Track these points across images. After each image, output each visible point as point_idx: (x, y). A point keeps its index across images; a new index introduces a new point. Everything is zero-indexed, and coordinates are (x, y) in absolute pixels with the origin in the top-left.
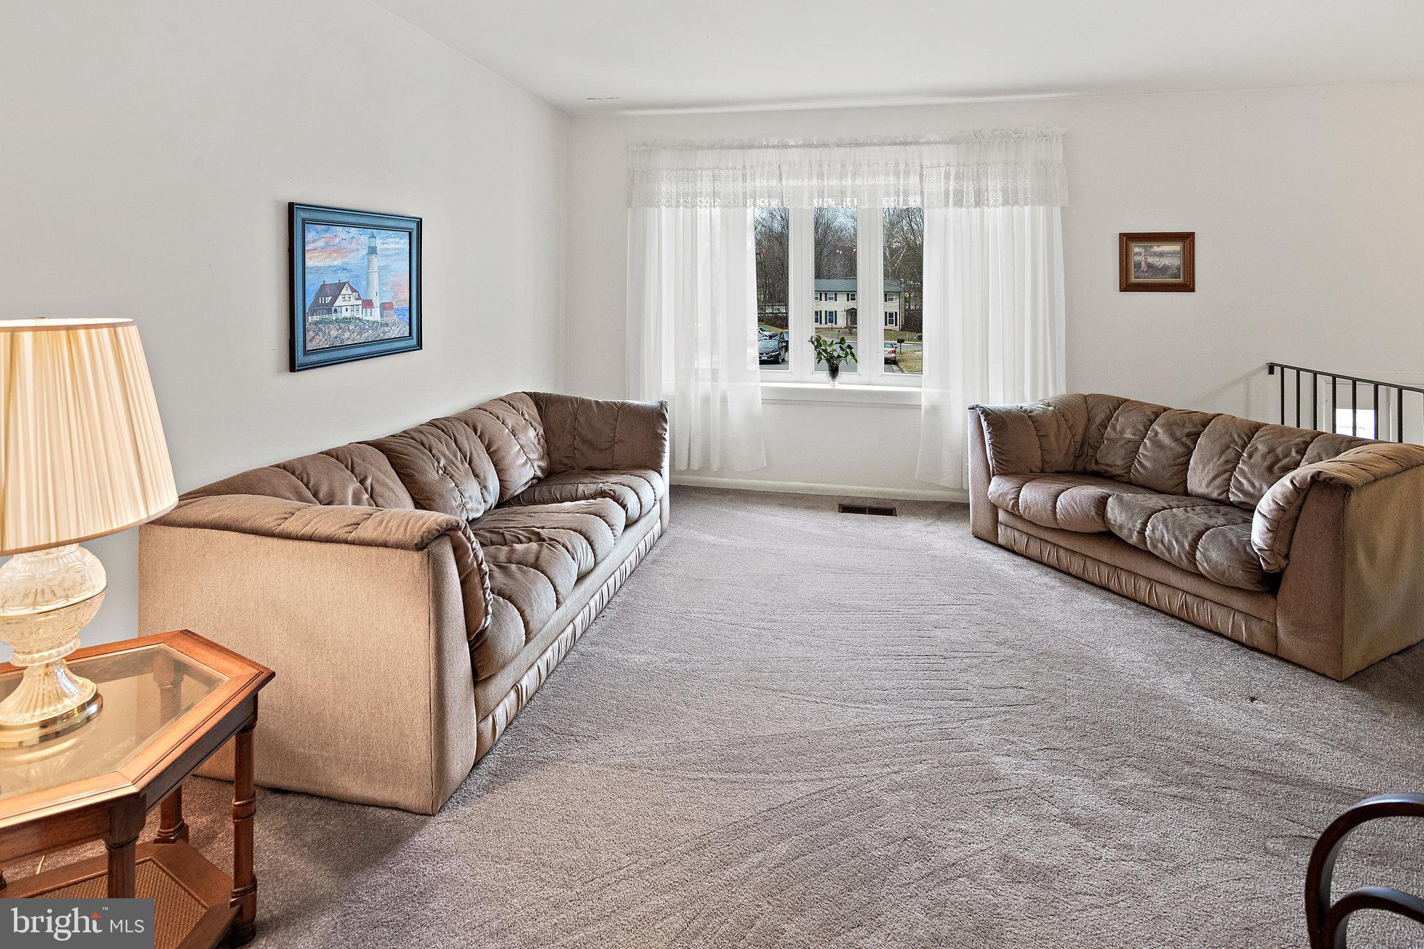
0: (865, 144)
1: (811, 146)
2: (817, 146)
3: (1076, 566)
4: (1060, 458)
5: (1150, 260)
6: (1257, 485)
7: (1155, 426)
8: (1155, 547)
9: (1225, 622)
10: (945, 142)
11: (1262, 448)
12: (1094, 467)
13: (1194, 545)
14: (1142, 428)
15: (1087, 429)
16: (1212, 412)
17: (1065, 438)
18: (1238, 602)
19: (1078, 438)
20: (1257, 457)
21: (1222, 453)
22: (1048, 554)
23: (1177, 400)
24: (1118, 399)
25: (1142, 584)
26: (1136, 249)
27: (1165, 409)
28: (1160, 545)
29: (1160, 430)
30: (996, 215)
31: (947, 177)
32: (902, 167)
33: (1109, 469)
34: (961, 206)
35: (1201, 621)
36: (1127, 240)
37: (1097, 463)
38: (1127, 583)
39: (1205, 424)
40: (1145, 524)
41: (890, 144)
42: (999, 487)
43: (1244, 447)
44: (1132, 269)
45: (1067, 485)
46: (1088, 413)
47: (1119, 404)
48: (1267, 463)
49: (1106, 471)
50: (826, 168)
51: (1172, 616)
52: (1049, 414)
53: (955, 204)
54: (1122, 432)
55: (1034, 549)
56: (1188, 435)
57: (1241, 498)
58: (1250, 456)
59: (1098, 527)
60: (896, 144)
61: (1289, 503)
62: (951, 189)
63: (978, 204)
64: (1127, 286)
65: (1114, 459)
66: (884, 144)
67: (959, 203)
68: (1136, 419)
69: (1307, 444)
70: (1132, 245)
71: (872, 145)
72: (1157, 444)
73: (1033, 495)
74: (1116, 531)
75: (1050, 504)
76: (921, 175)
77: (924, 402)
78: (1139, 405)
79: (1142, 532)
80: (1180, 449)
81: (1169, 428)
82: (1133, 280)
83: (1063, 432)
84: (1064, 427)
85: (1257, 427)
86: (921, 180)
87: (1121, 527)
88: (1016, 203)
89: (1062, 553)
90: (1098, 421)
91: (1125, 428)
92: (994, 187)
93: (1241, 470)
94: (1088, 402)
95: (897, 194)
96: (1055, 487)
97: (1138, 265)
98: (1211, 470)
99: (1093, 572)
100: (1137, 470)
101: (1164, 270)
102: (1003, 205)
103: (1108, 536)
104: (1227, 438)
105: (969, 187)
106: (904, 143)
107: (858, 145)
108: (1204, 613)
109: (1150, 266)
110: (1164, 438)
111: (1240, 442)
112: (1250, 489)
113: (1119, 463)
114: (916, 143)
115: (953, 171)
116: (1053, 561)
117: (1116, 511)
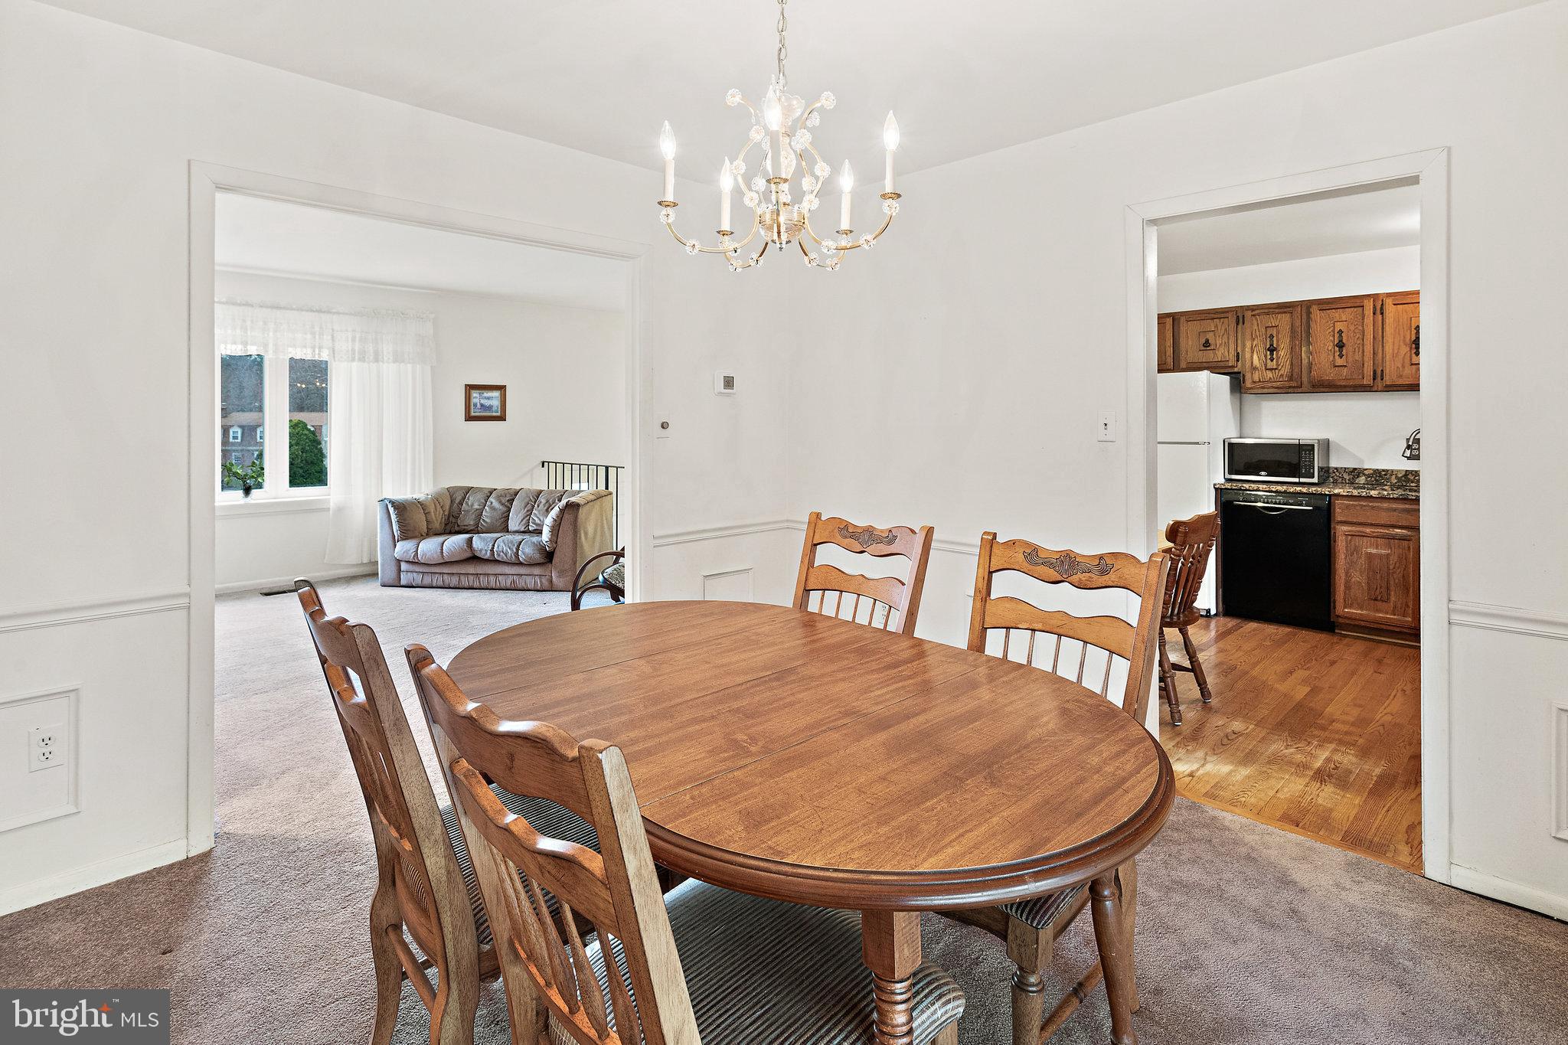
0: (285, 308)
1: (234, 304)
2: (240, 305)
3: (454, 581)
4: (437, 525)
5: (482, 401)
6: (542, 519)
7: (491, 499)
8: (499, 555)
9: (530, 582)
10: (351, 314)
11: (544, 501)
12: (457, 528)
13: (518, 549)
14: (483, 501)
15: (451, 507)
16: (518, 488)
17: (440, 513)
18: (537, 571)
19: (446, 513)
20: (541, 505)
21: (526, 507)
22: (437, 580)
23: (501, 484)
24: (468, 487)
25: (492, 579)
26: (475, 394)
27: (495, 490)
28: (502, 554)
29: (493, 501)
30: (389, 369)
31: (354, 340)
32: (317, 329)
33: (466, 527)
34: (364, 361)
35: (520, 587)
36: (470, 388)
37: (458, 526)
38: (484, 582)
39: (516, 494)
40: (494, 545)
41: (307, 311)
42: (403, 548)
43: (535, 503)
44: (472, 407)
45: (446, 538)
46: (451, 497)
47: (468, 490)
48: (546, 508)
49: (464, 529)
50: (249, 323)
51: (507, 590)
52: (429, 499)
53: (360, 360)
54: (472, 505)
55: (427, 580)
56: (508, 501)
57: (535, 527)
58: (538, 506)
59: (468, 554)
60: (312, 311)
61: (558, 517)
62: (357, 349)
63: (376, 360)
64: (469, 418)
65: (470, 521)
66: (302, 310)
67: (362, 359)
68: (480, 496)
69: (562, 496)
70: (472, 392)
71: (292, 309)
72: (493, 508)
73: (428, 547)
74: (478, 554)
75: (440, 548)
76: (333, 337)
77: (332, 505)
78: (480, 489)
79: (492, 550)
80: (505, 509)
81: (498, 498)
82: (473, 414)
83: (438, 510)
84: (438, 507)
85: (541, 491)
86: (333, 340)
87: (481, 550)
88: (403, 361)
89: (446, 577)
90: (457, 501)
91: (473, 502)
92: (387, 349)
93: (535, 513)
94: (451, 492)
95: (313, 348)
96: (441, 539)
97: (475, 405)
98: (521, 516)
99: (465, 582)
100: (482, 525)
101: (490, 408)
102: (394, 362)
103: (474, 559)
104: (528, 499)
105: (370, 348)
106: (320, 311)
107: (278, 308)
108: (521, 583)
109: (482, 405)
110: (496, 504)
111: (533, 501)
112: (539, 522)
113: (472, 523)
114: (329, 312)
115: (358, 336)
116: (440, 583)
117: (478, 543)
